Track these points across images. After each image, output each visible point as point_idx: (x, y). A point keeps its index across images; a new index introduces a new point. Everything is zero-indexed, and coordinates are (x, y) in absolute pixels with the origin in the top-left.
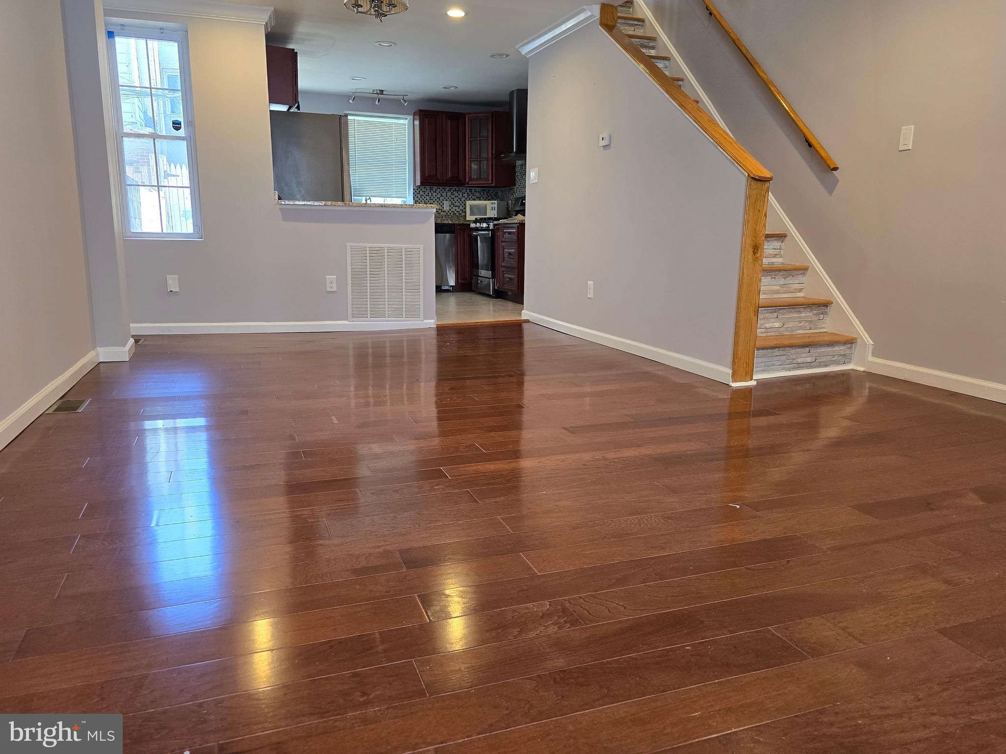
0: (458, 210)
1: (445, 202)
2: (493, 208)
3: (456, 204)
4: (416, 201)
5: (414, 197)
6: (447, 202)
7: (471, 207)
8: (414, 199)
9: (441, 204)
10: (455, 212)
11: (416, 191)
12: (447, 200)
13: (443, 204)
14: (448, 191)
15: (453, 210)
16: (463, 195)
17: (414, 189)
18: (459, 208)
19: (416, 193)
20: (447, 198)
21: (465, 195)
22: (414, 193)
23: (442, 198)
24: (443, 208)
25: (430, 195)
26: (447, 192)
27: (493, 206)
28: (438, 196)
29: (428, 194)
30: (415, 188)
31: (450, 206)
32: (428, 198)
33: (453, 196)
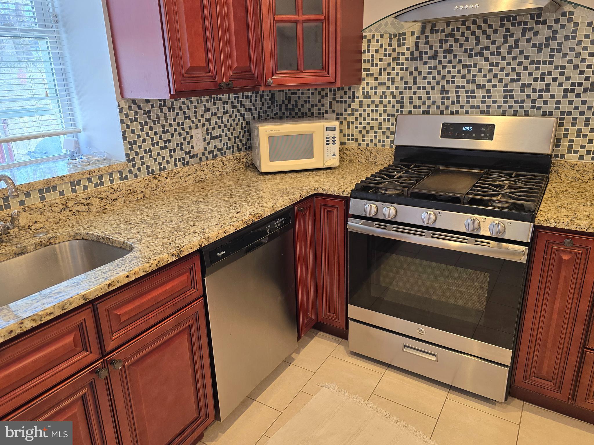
0: (220, 145)
1: (194, 132)
2: (331, 139)
3: (215, 133)
4: (130, 143)
5: (124, 133)
6: (199, 130)
7: (272, 139)
8: (125, 139)
9: (188, 138)
10: (216, 152)
11: (127, 115)
12: (197, 127)
13: (191, 137)
14: (198, 102)
15: (211, 148)
16: (224, 108)
17: (121, 110)
18: (221, 141)
19: (127, 121)
20: (196, 122)
21: (228, 107)
22: (122, 122)
23: (188, 123)
24: (192, 147)
25: (162, 119)
26: (195, 107)
27: (331, 134)
28: (180, 119)
29: (158, 116)
30: (123, 104)
31: (205, 140)
32: (158, 128)
33: (208, 115)
